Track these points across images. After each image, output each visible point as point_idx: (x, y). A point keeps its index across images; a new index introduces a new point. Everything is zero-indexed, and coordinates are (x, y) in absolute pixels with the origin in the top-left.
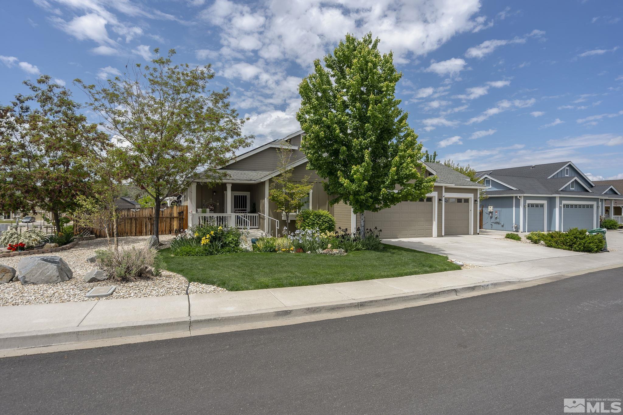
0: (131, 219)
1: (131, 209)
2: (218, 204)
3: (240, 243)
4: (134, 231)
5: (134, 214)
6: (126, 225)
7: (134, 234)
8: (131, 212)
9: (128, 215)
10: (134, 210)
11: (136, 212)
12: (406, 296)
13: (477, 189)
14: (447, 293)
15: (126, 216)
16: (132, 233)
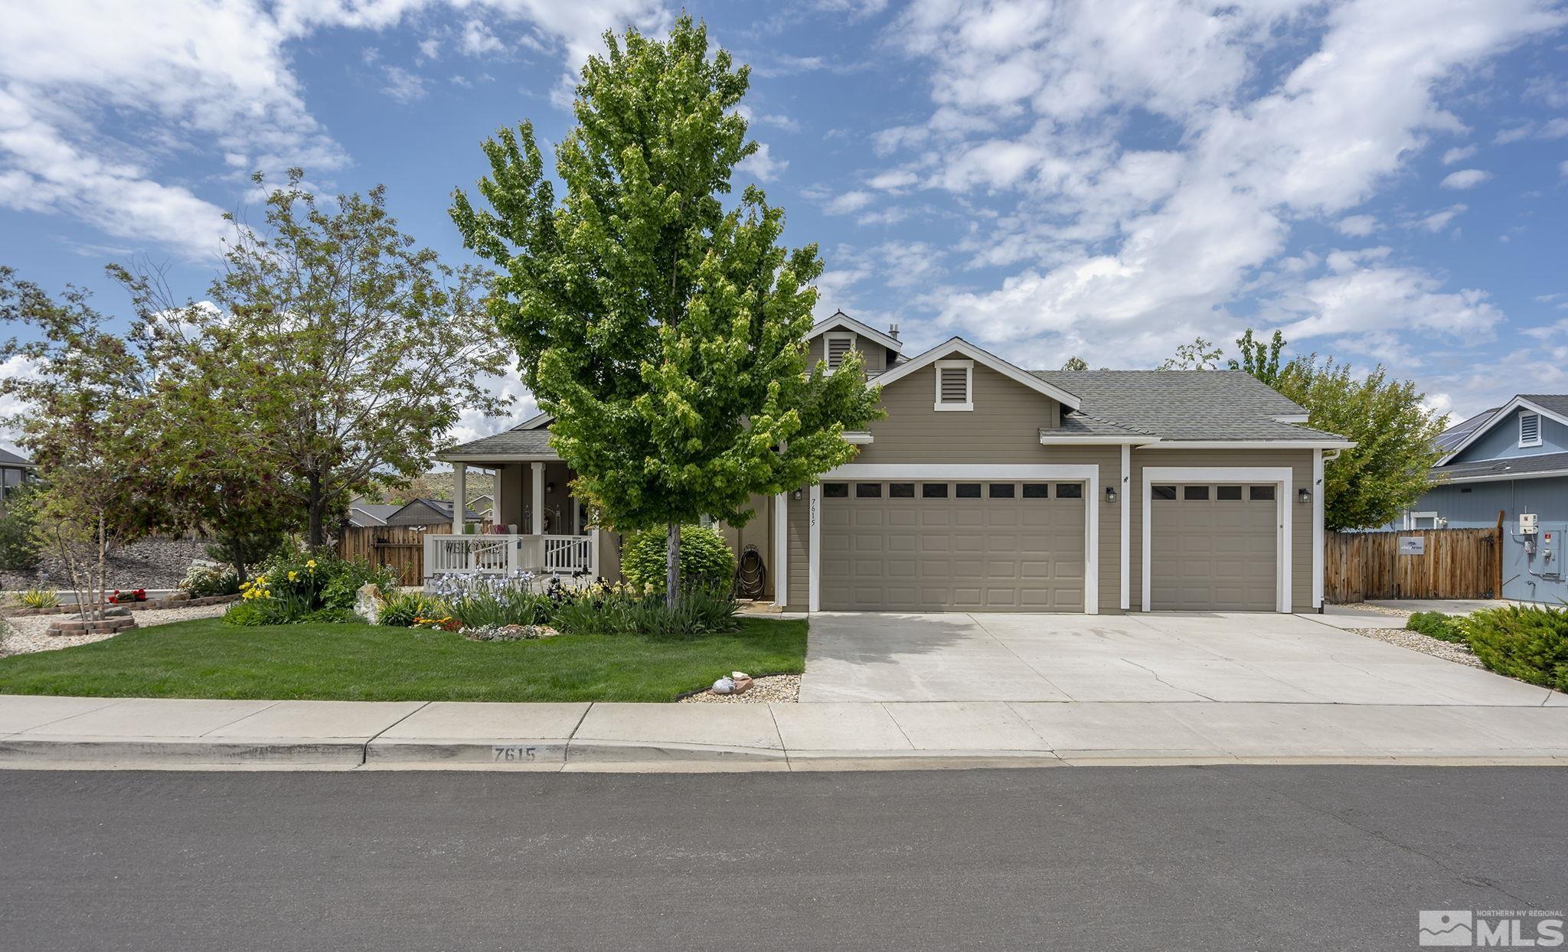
0: (410, 548)
1: (410, 526)
2: (558, 514)
3: (358, 601)
4: (417, 576)
5: (415, 537)
6: (402, 560)
7: (416, 581)
8: (411, 534)
9: (404, 540)
10: (416, 529)
11: (420, 532)
12: (159, 744)
13: (1310, 452)
14: (323, 753)
15: (401, 542)
16: (412, 579)
